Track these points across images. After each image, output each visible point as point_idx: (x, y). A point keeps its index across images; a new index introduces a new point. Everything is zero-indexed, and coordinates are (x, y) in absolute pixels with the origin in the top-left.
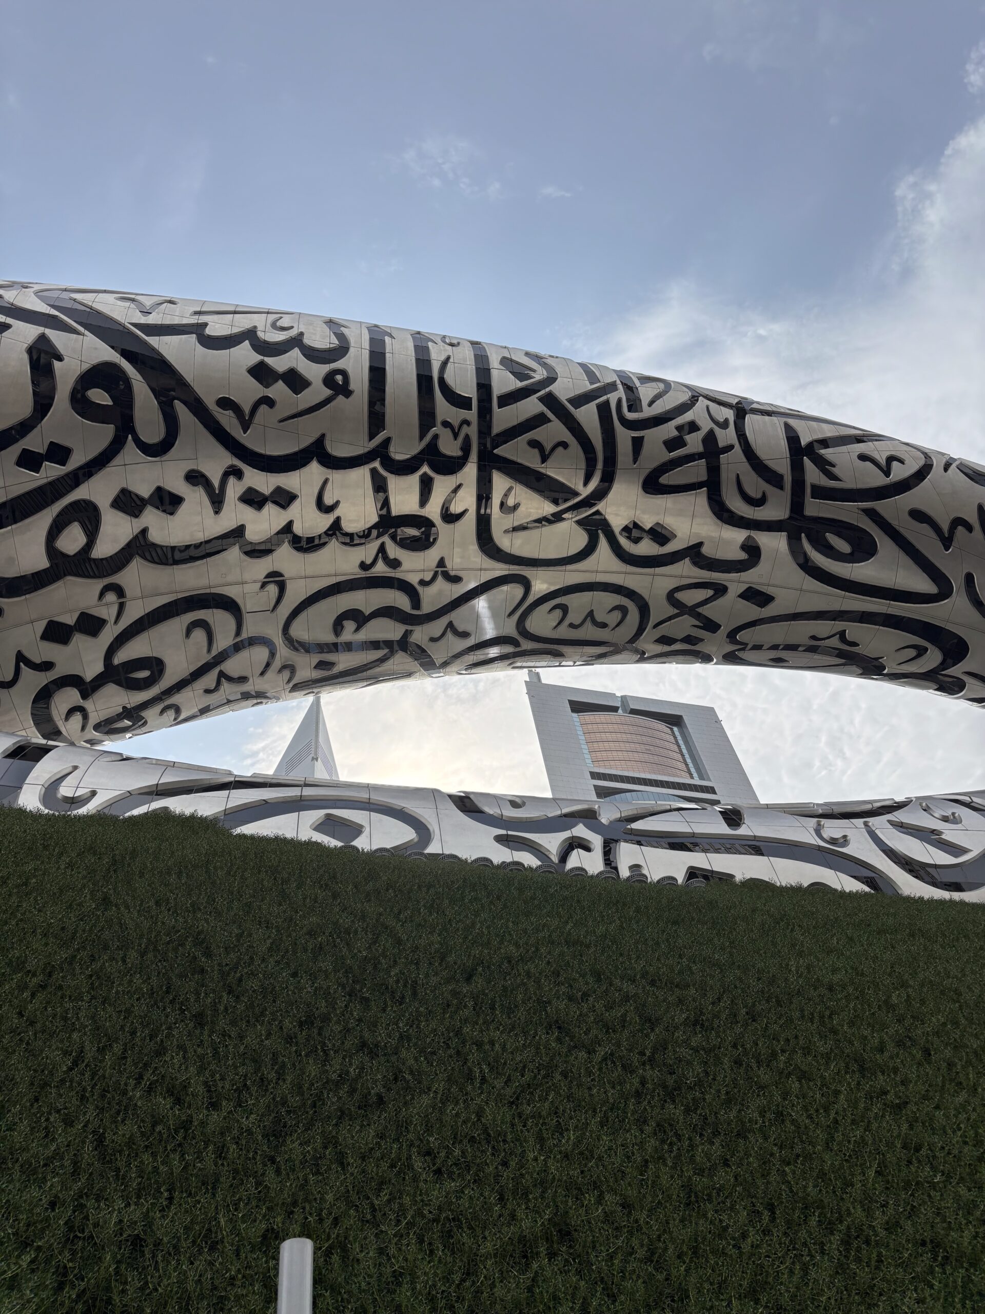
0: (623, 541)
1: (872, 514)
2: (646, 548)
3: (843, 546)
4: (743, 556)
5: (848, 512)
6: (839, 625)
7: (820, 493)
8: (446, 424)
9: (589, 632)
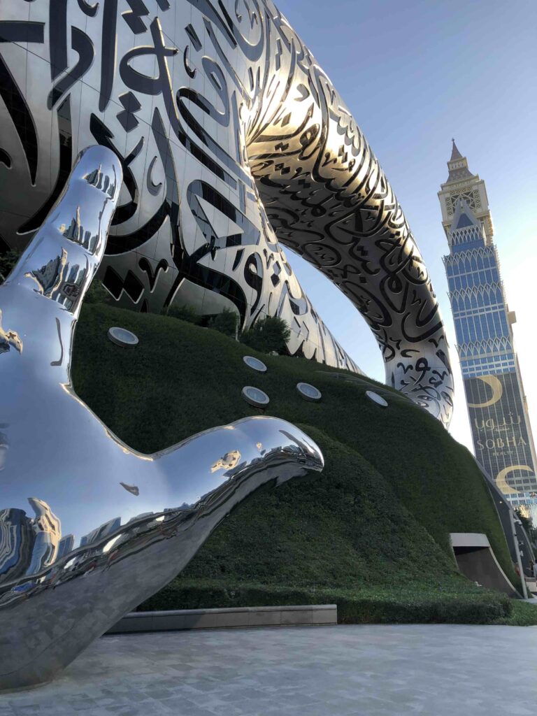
0: (355, 249)
1: (408, 284)
2: (358, 253)
3: (394, 286)
4: (373, 271)
5: (404, 280)
6: (370, 298)
7: (404, 271)
8: (360, 194)
9: (318, 258)
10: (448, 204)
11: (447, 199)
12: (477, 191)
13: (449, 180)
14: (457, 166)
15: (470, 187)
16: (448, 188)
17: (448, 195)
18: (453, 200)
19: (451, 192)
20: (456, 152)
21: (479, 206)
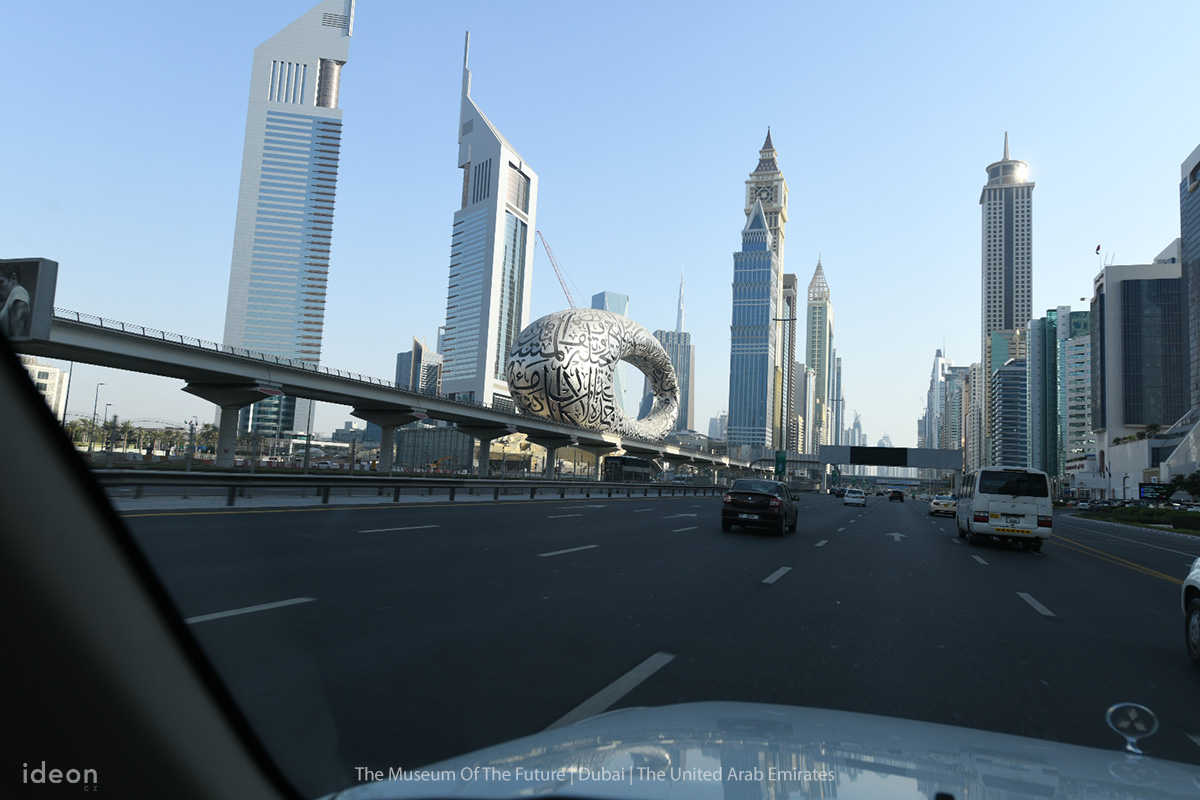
10: (752, 194)
11: (752, 189)
12: (777, 186)
13: (757, 170)
14: (767, 156)
15: (772, 182)
16: (754, 178)
17: (753, 185)
18: (756, 191)
19: (757, 183)
20: (768, 144)
21: (776, 201)
